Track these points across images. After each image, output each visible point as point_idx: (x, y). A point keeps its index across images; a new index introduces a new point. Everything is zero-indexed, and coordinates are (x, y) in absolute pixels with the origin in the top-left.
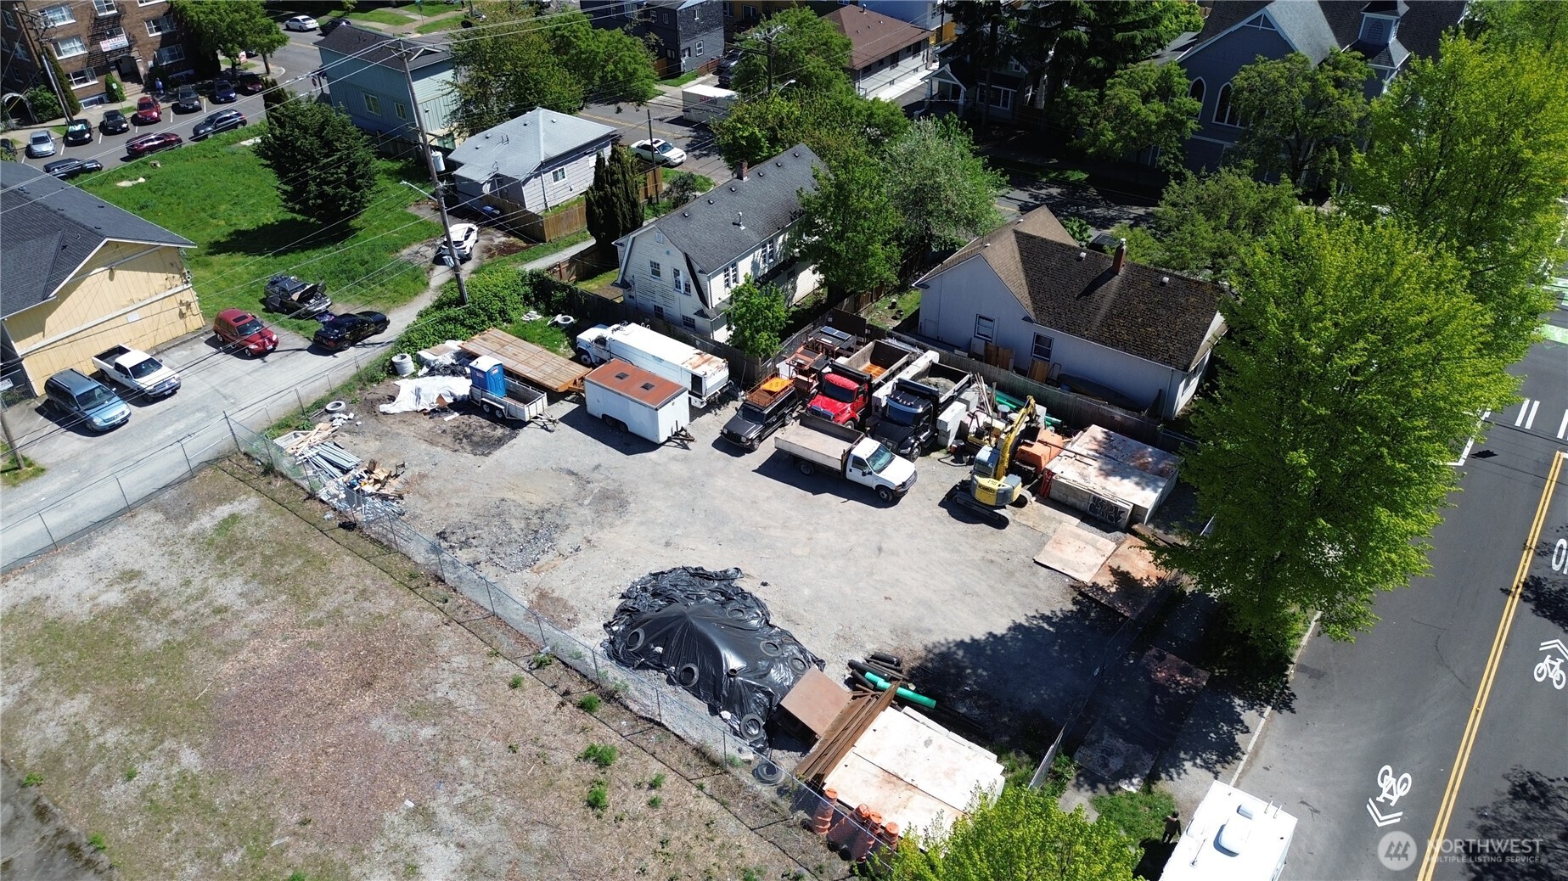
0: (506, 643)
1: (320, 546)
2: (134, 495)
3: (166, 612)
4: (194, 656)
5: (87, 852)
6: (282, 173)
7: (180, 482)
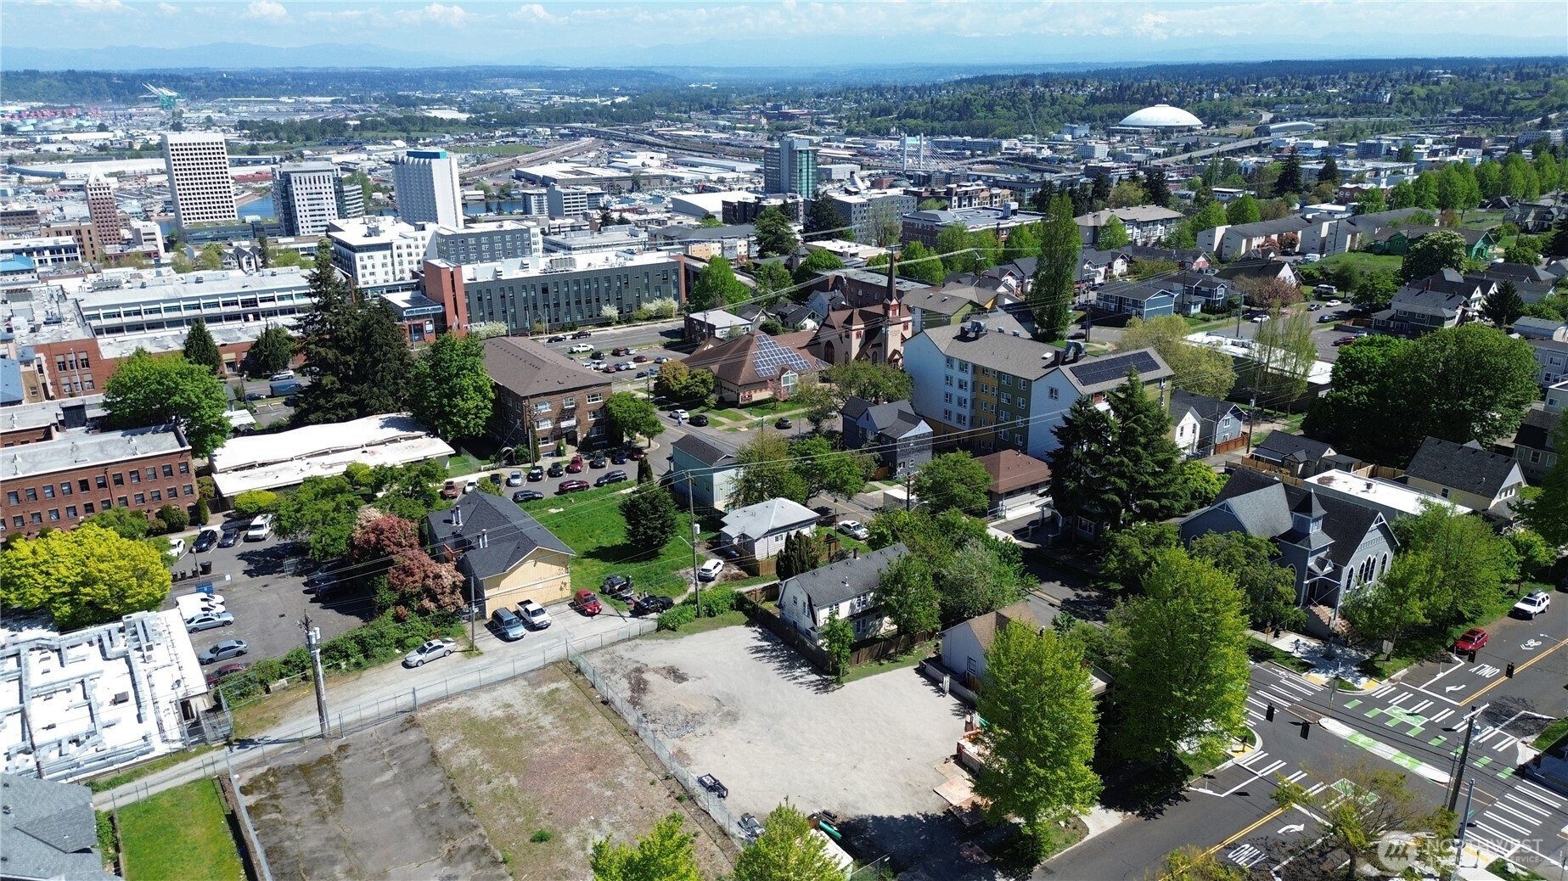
0: (655, 767)
1: (590, 709)
2: (518, 671)
3: (518, 724)
4: (525, 743)
5: (467, 806)
6: (629, 520)
7: (539, 669)
